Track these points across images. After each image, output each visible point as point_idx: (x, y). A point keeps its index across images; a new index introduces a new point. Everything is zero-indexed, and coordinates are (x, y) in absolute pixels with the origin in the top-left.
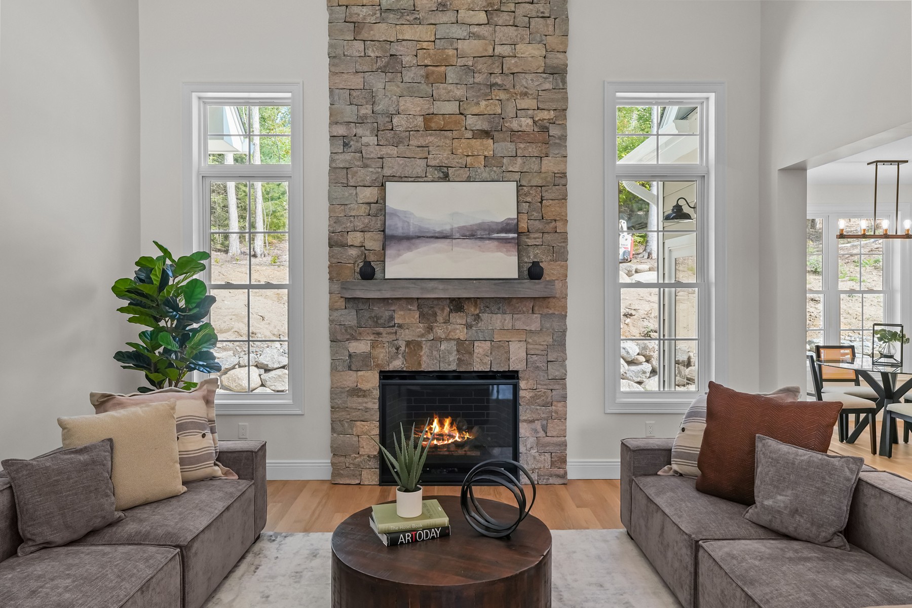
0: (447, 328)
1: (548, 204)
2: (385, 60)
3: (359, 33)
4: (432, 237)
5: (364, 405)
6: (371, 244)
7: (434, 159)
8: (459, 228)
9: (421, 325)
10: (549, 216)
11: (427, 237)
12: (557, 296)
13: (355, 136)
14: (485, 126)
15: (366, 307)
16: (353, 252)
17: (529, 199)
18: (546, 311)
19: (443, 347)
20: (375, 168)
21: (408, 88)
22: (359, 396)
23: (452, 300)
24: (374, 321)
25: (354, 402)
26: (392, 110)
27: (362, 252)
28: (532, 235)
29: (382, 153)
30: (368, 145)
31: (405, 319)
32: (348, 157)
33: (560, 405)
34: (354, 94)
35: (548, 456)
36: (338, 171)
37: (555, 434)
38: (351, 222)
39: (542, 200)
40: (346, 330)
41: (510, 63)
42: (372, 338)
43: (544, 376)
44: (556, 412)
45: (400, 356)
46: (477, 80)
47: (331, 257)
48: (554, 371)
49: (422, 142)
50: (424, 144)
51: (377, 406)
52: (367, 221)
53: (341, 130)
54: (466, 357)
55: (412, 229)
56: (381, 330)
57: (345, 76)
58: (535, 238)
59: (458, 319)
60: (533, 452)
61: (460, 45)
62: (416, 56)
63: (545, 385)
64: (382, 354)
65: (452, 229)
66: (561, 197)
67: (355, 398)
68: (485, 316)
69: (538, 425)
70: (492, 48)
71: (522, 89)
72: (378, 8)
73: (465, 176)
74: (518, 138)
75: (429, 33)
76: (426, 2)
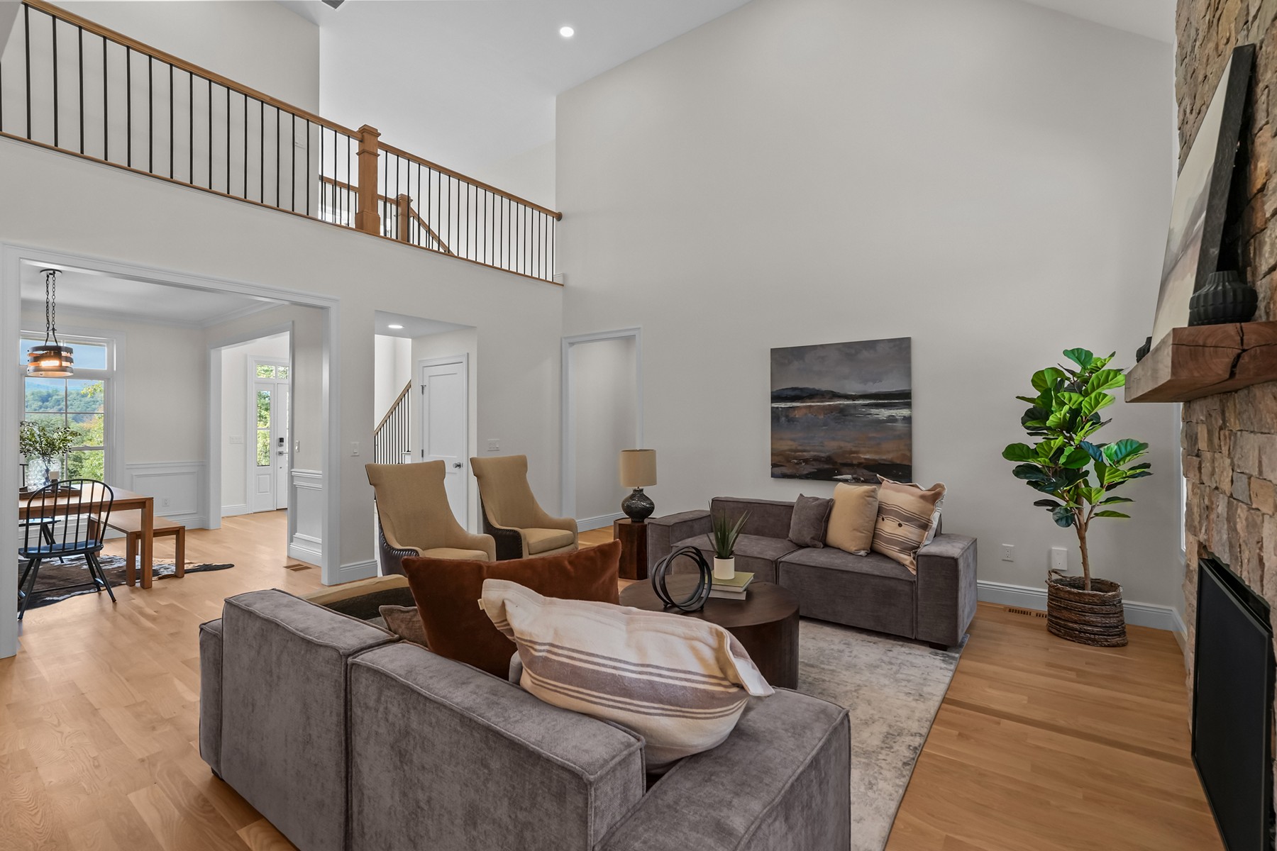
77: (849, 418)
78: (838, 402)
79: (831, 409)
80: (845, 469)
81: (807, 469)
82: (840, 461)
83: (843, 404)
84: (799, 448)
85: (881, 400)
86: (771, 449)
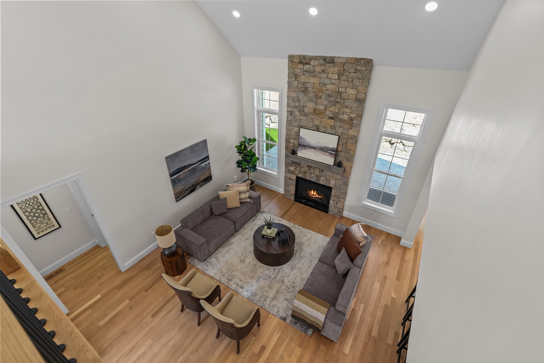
0: (314, 171)
1: (348, 144)
2: (304, 89)
3: (297, 78)
5: (292, 182)
6: (295, 144)
7: (315, 123)
8: (319, 146)
9: (307, 168)
10: (348, 148)
11: (310, 147)
12: (347, 172)
13: (294, 111)
14: (332, 116)
16: (291, 144)
17: (343, 142)
19: (312, 175)
20: (298, 123)
21: (310, 99)
22: (291, 180)
24: (295, 164)
25: (289, 181)
26: (304, 105)
27: (293, 145)
28: (342, 153)
29: (301, 118)
30: (297, 115)
31: (303, 165)
32: (292, 117)
33: (342, 199)
34: (294, 98)
35: (337, 210)
36: (289, 121)
38: (291, 136)
39: (347, 142)
40: (289, 164)
41: (343, 95)
42: (295, 167)
43: (339, 191)
45: (301, 174)
46: (331, 99)
47: (286, 144)
49: (312, 117)
51: (295, 184)
52: (295, 137)
53: (290, 109)
54: (318, 179)
55: (306, 144)
56: (297, 166)
57: (292, 92)
59: (317, 169)
60: (333, 208)
61: (328, 86)
62: (313, 88)
64: (297, 172)
65: (317, 146)
66: (353, 143)
69: (335, 202)
70: (338, 89)
71: (346, 105)
72: (303, 70)
73: (324, 131)
74: (342, 122)
75: (318, 81)
76: (318, 69)
77: (196, 170)
78: (192, 167)
79: (191, 170)
80: (198, 185)
81: (188, 191)
82: (196, 184)
83: (194, 167)
84: (184, 187)
85: (203, 161)
86: (174, 193)
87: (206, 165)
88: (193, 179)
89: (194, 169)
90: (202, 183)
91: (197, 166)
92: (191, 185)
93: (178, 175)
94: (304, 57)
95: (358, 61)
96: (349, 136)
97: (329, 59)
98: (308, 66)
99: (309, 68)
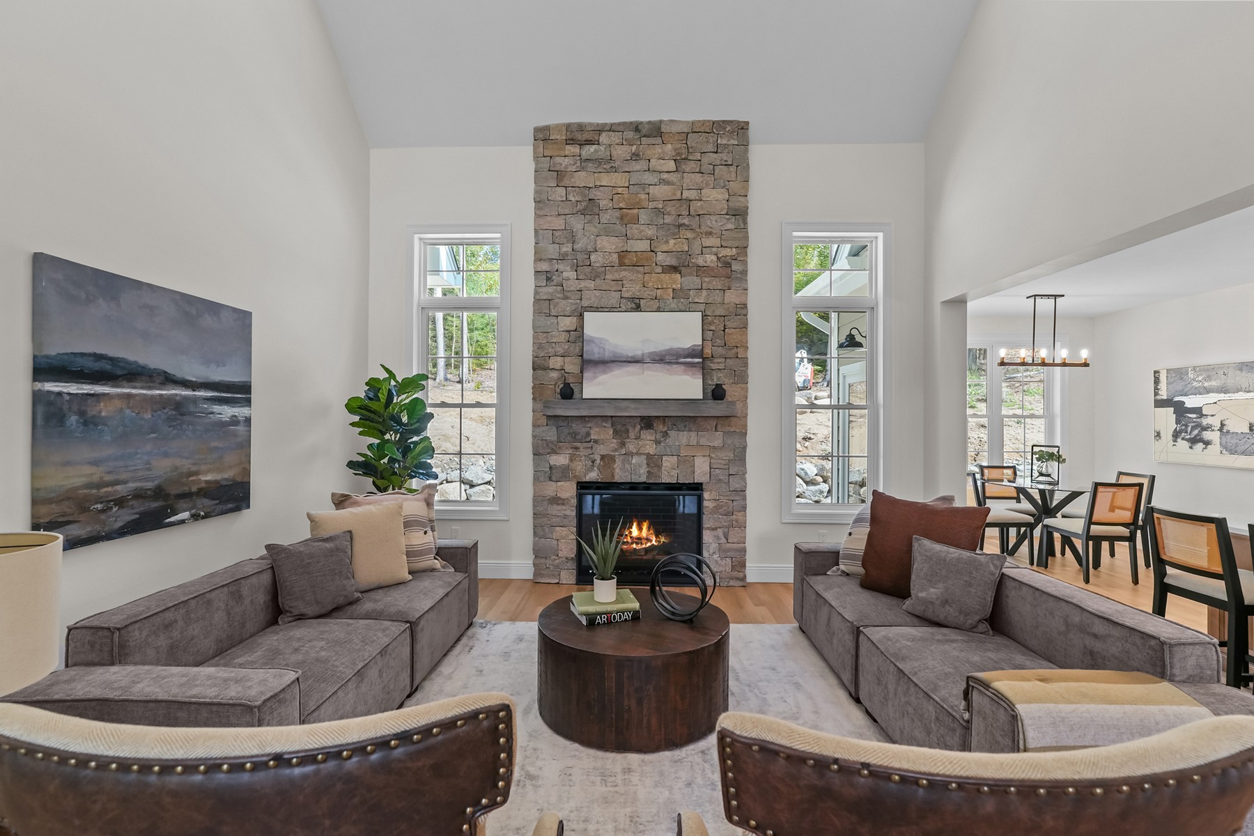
0: (638, 444)
1: (730, 332)
2: (584, 204)
3: (562, 180)
4: (625, 361)
5: (563, 512)
6: (570, 367)
7: (628, 291)
8: (649, 353)
9: (615, 441)
10: (731, 343)
11: (621, 362)
12: (738, 415)
13: (557, 271)
14: (674, 262)
15: (565, 424)
16: (554, 375)
17: (713, 328)
18: (728, 429)
19: (634, 461)
20: (574, 300)
21: (605, 228)
22: (558, 504)
23: (642, 418)
24: (572, 437)
25: (555, 509)
26: (590, 248)
27: (562, 374)
28: (716, 360)
29: (581, 286)
30: (568, 279)
31: (600, 435)
32: (550, 289)
33: (739, 514)
34: (557, 234)
35: (729, 560)
36: (541, 302)
37: (735, 540)
38: (552, 347)
39: (725, 329)
40: (547, 445)
41: (696, 206)
42: (571, 452)
43: (725, 488)
44: (737, 521)
45: (595, 469)
46: (666, 221)
47: (534, 379)
48: (735, 484)
49: (616, 276)
50: (618, 278)
51: (574, 514)
52: (566, 347)
53: (544, 266)
54: (655, 470)
55: (607, 355)
56: (579, 445)
57: (549, 218)
58: (718, 363)
59: (648, 436)
60: (715, 556)
61: (652, 190)
62: (612, 200)
63: (727, 496)
64: (579, 467)
65: (643, 354)
66: (742, 325)
67: (555, 506)
68: (672, 433)
69: (720, 532)
70: (680, 192)
71: (707, 228)
72: (578, 158)
73: (655, 307)
74: (703, 273)
75: (624, 180)
76: (621, 152)
77: (187, 418)
78: (174, 392)
79: (164, 402)
80: (182, 504)
81: (123, 516)
82: (174, 491)
83: (181, 395)
84: (108, 478)
85: (224, 392)
86: (34, 491)
87: (234, 421)
88: (166, 455)
89: (179, 406)
90: (206, 502)
91: (195, 400)
92: (150, 485)
93: (87, 388)
94: (581, 127)
95: (718, 126)
96: (729, 308)
97: (647, 126)
98: (593, 148)
99: (596, 151)
